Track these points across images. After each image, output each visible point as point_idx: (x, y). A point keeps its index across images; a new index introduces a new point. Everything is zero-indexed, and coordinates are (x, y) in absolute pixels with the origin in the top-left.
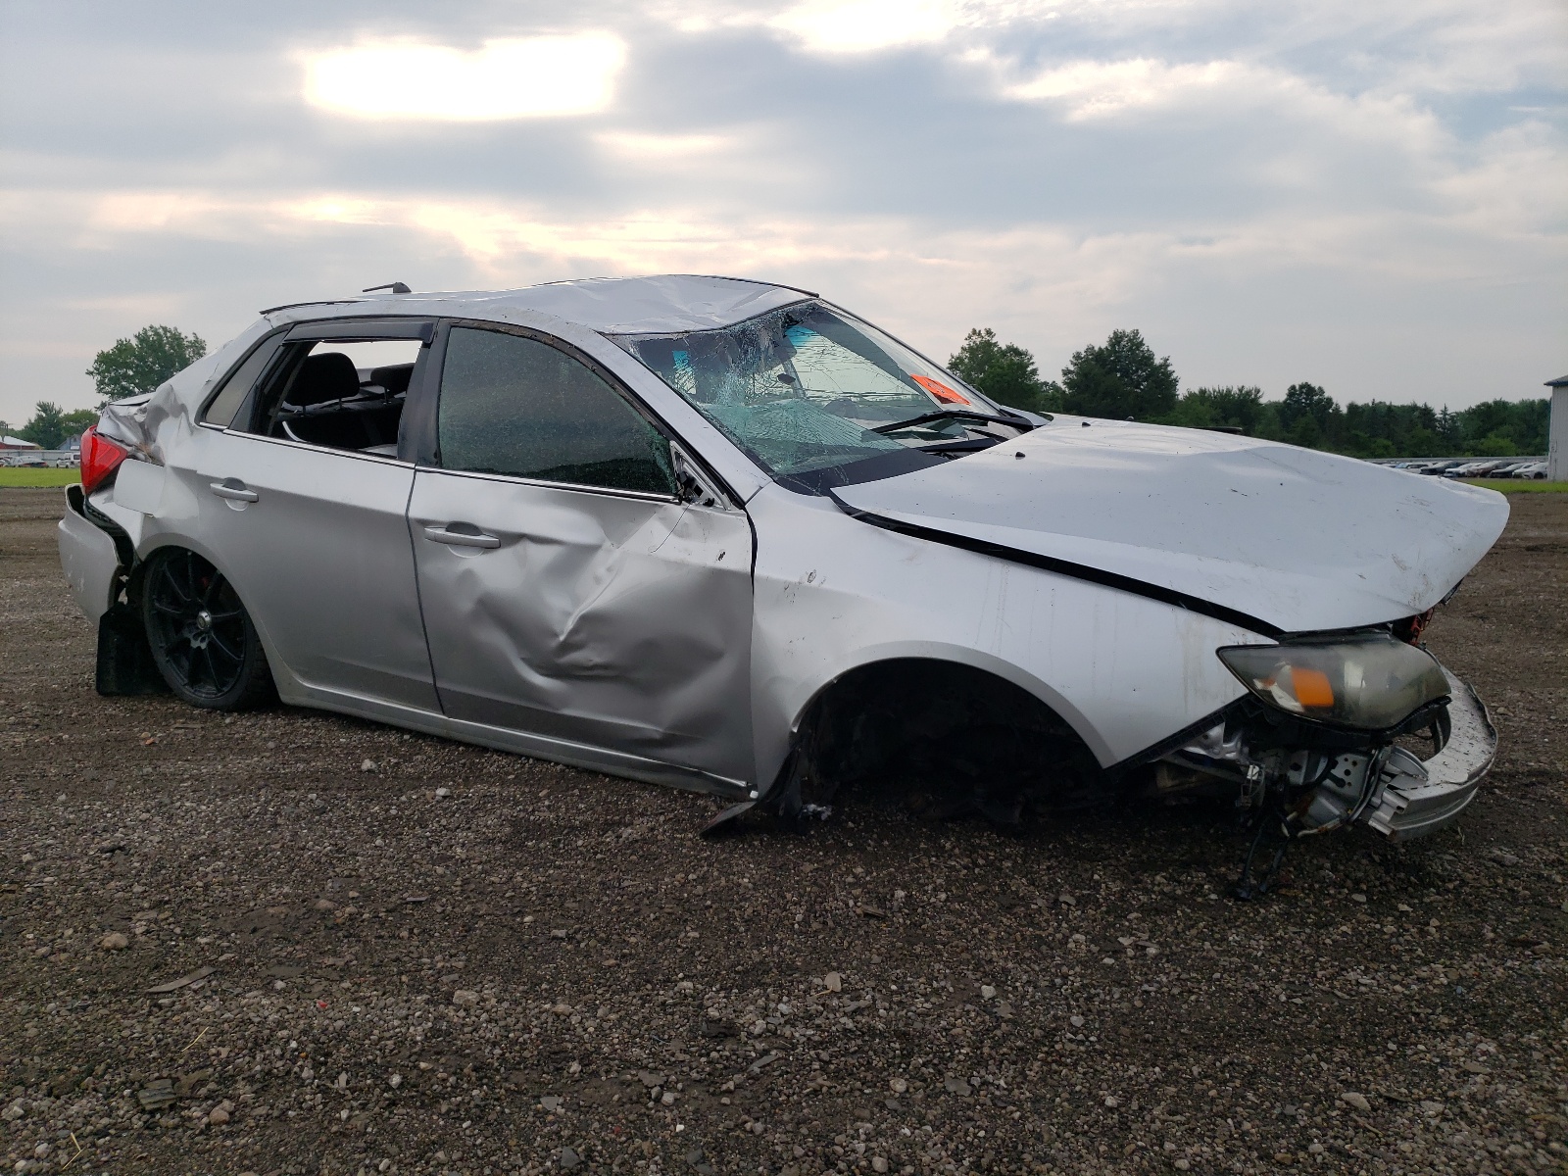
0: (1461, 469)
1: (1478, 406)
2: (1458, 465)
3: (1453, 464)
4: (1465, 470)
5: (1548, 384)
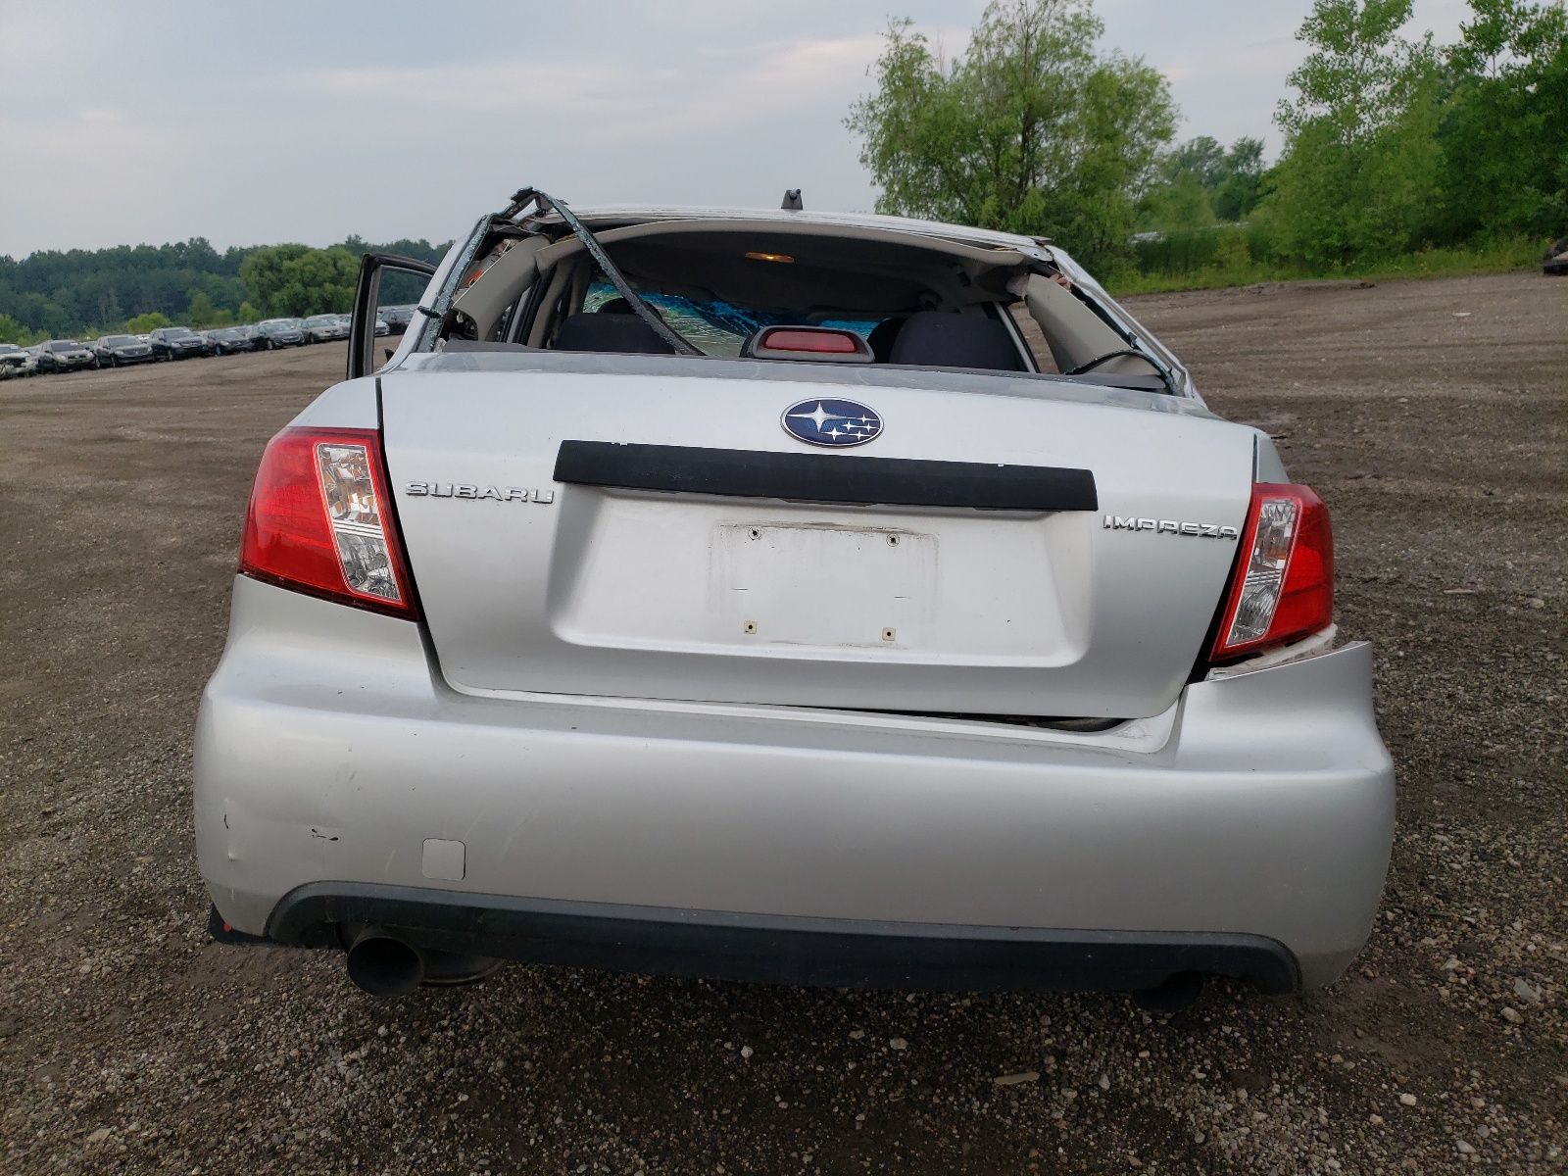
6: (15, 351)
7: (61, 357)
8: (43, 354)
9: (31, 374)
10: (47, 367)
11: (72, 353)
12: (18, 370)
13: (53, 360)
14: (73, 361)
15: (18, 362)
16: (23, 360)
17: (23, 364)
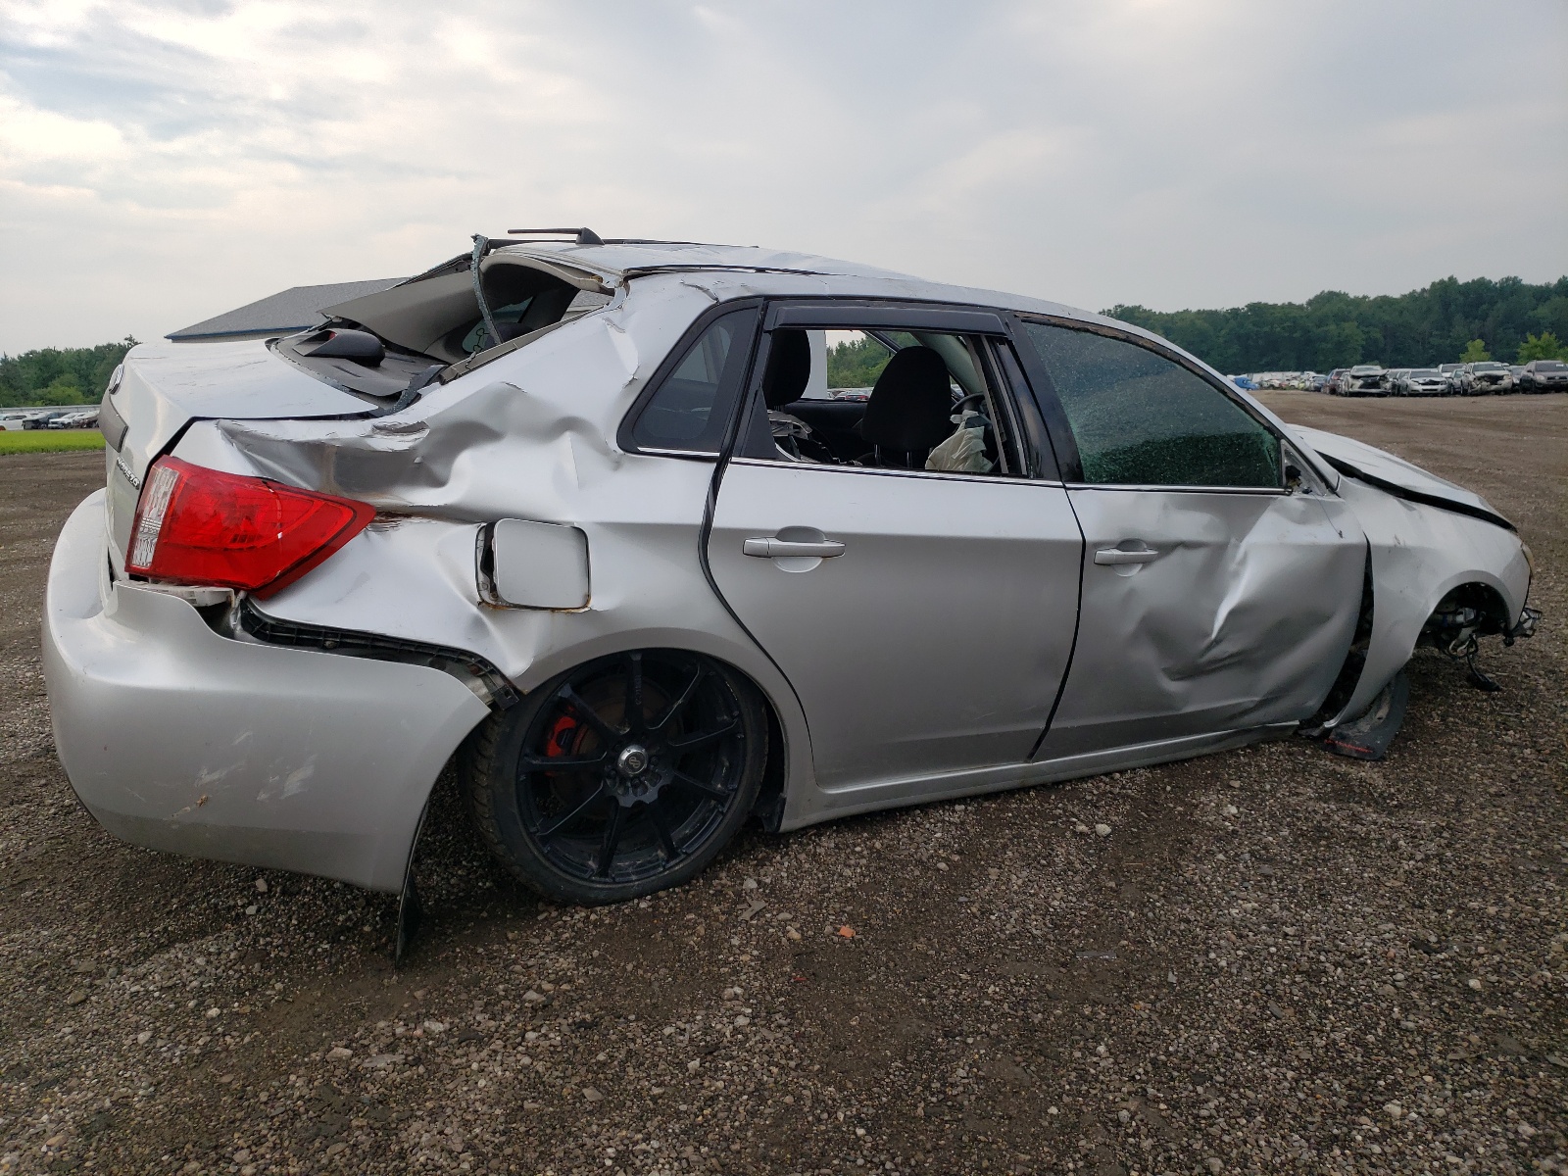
0: (65, 420)
1: (27, 354)
2: (60, 415)
3: (55, 414)
4: (71, 421)
5: (167, 337)
6: (1498, 369)
7: (1541, 378)
8: (1526, 373)
9: (1506, 392)
10: (1527, 387)
11: (1551, 374)
12: (1494, 387)
13: (1532, 380)
14: (1552, 382)
15: (1495, 379)
16: (1501, 378)
17: (1499, 382)
